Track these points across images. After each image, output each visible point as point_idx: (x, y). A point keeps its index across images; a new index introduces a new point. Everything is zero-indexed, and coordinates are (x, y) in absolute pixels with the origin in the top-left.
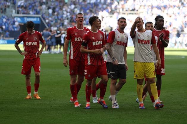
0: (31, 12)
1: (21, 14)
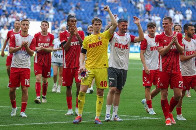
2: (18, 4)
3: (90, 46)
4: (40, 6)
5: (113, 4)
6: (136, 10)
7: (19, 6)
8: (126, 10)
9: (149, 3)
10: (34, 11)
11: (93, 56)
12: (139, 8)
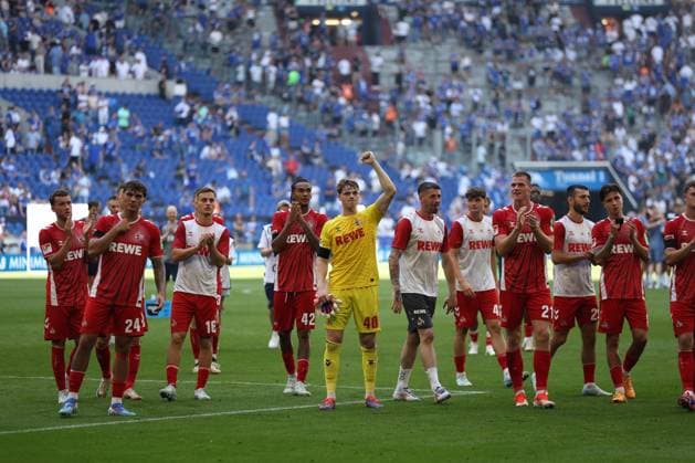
0: (577, 154)
1: (542, 160)
2: (11, 168)
3: (339, 241)
4: (59, 171)
5: (215, 162)
6: (265, 174)
7: (12, 172)
8: (244, 173)
9: (292, 158)
10: (48, 183)
11: (346, 263)
12: (270, 169)
